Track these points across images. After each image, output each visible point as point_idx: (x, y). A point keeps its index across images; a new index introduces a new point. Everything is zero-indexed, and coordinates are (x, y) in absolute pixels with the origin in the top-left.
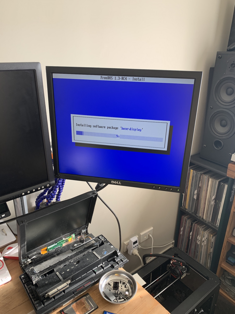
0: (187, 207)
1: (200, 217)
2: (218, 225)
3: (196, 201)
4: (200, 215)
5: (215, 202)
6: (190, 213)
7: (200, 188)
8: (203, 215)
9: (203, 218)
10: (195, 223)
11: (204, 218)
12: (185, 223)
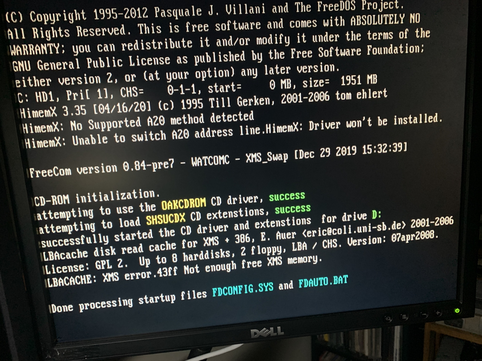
0: (326, 338)
1: (358, 353)
4: (357, 348)
8: (363, 347)
9: (364, 355)
11: (367, 354)
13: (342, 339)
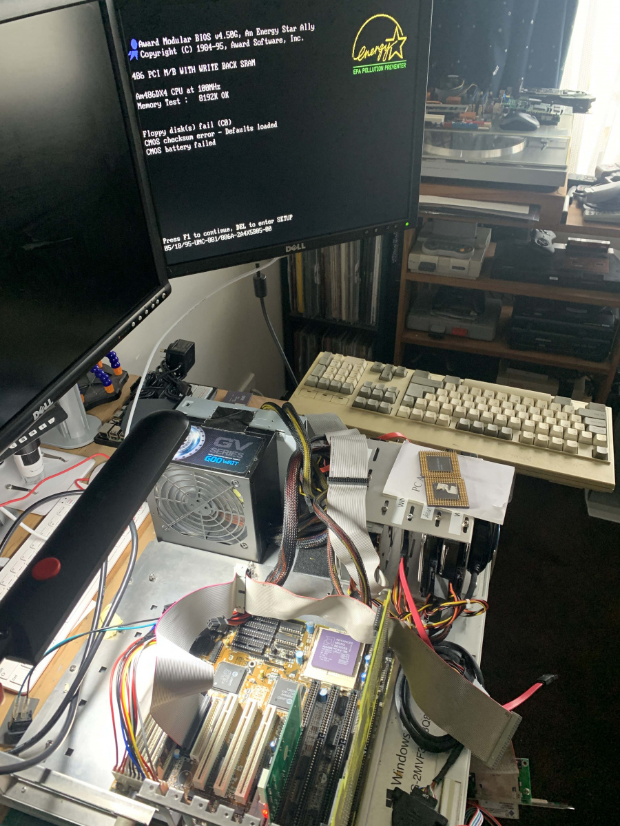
0: (301, 309)
1: (335, 319)
2: (374, 321)
3: (320, 288)
4: (334, 315)
5: (361, 275)
6: (312, 318)
7: (323, 256)
8: (340, 312)
9: (341, 320)
10: (325, 337)
11: (344, 318)
12: (305, 345)
13: (318, 306)
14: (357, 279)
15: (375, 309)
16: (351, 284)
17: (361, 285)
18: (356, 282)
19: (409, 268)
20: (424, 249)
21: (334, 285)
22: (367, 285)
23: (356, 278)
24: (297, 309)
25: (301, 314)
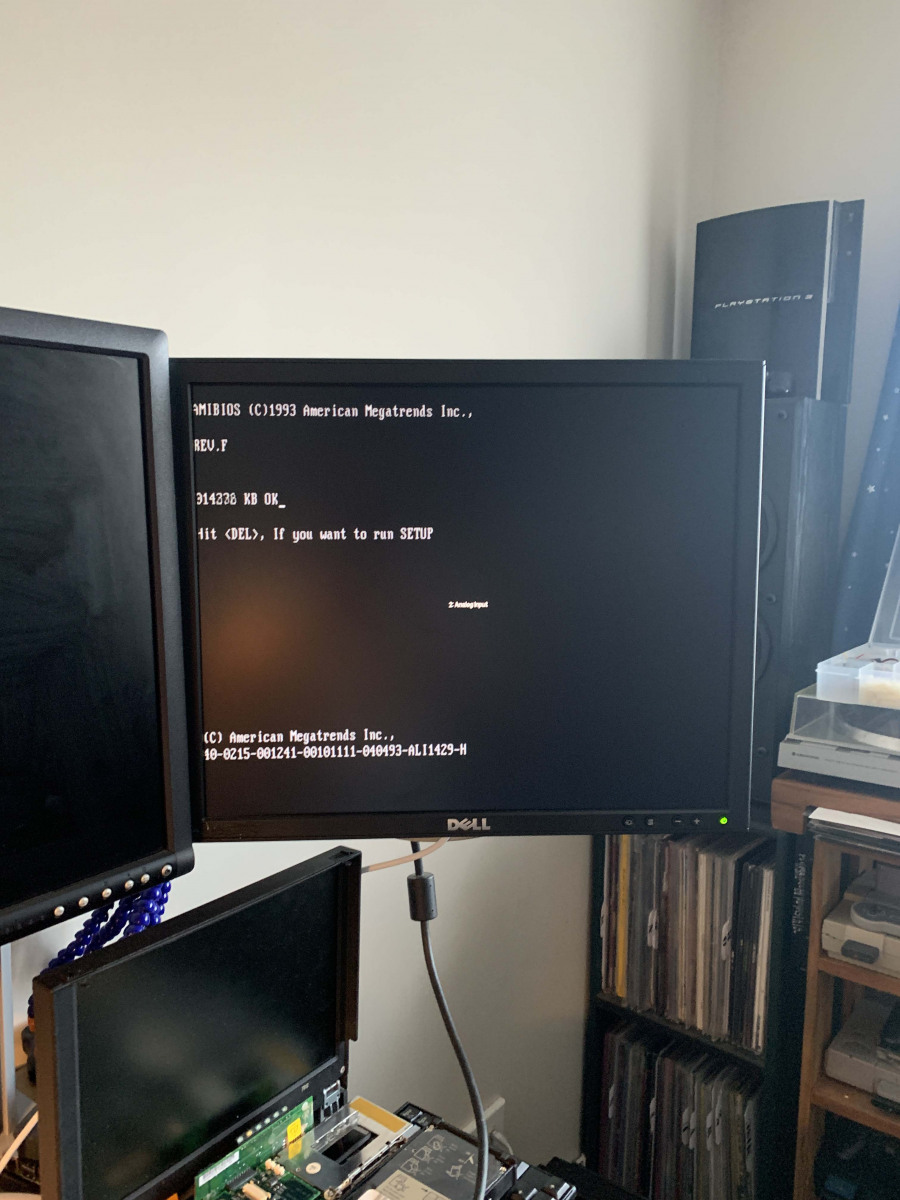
0: (621, 990)
1: (682, 1024)
2: (760, 1044)
3: (657, 957)
4: (682, 1013)
5: (734, 947)
6: (639, 1011)
7: (666, 898)
8: (693, 1011)
9: (693, 1028)
10: (664, 1056)
11: (700, 1025)
12: (624, 1065)
13: (652, 993)
14: (725, 951)
15: (762, 1020)
16: (716, 960)
17: (733, 965)
18: (724, 957)
19: (825, 947)
20: (856, 917)
21: (683, 956)
22: (745, 967)
23: (723, 948)
24: (614, 988)
25: (620, 999)
